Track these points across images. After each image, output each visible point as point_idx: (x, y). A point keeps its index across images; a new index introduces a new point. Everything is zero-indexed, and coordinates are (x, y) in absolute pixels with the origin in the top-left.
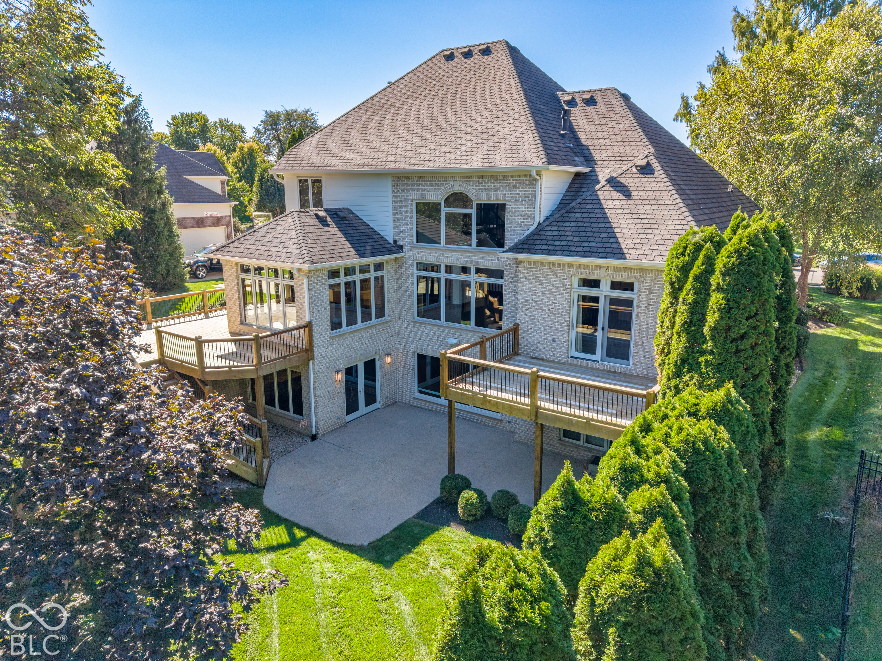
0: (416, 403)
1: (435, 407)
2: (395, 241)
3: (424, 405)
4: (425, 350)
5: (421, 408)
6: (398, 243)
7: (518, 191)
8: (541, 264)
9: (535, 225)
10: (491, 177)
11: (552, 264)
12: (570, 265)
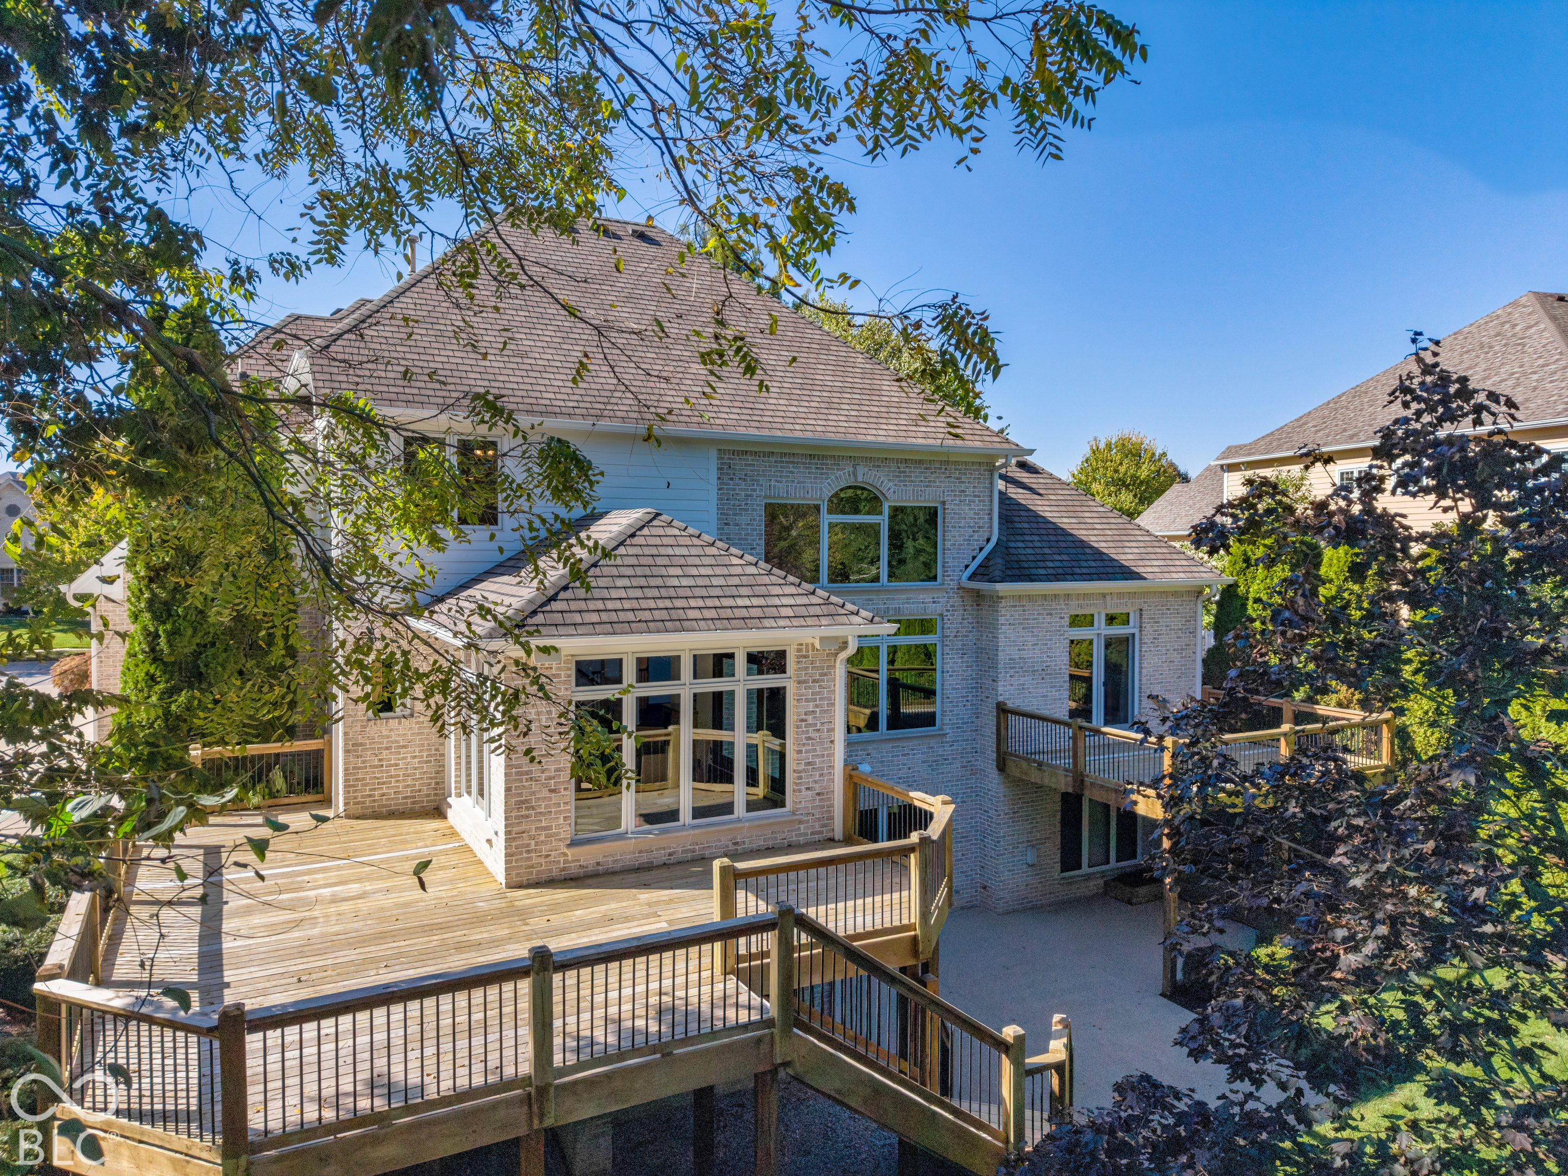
7: (963, 487)
8: (1030, 598)
9: (994, 540)
10: (920, 462)
11: (1045, 597)
12: (1068, 596)
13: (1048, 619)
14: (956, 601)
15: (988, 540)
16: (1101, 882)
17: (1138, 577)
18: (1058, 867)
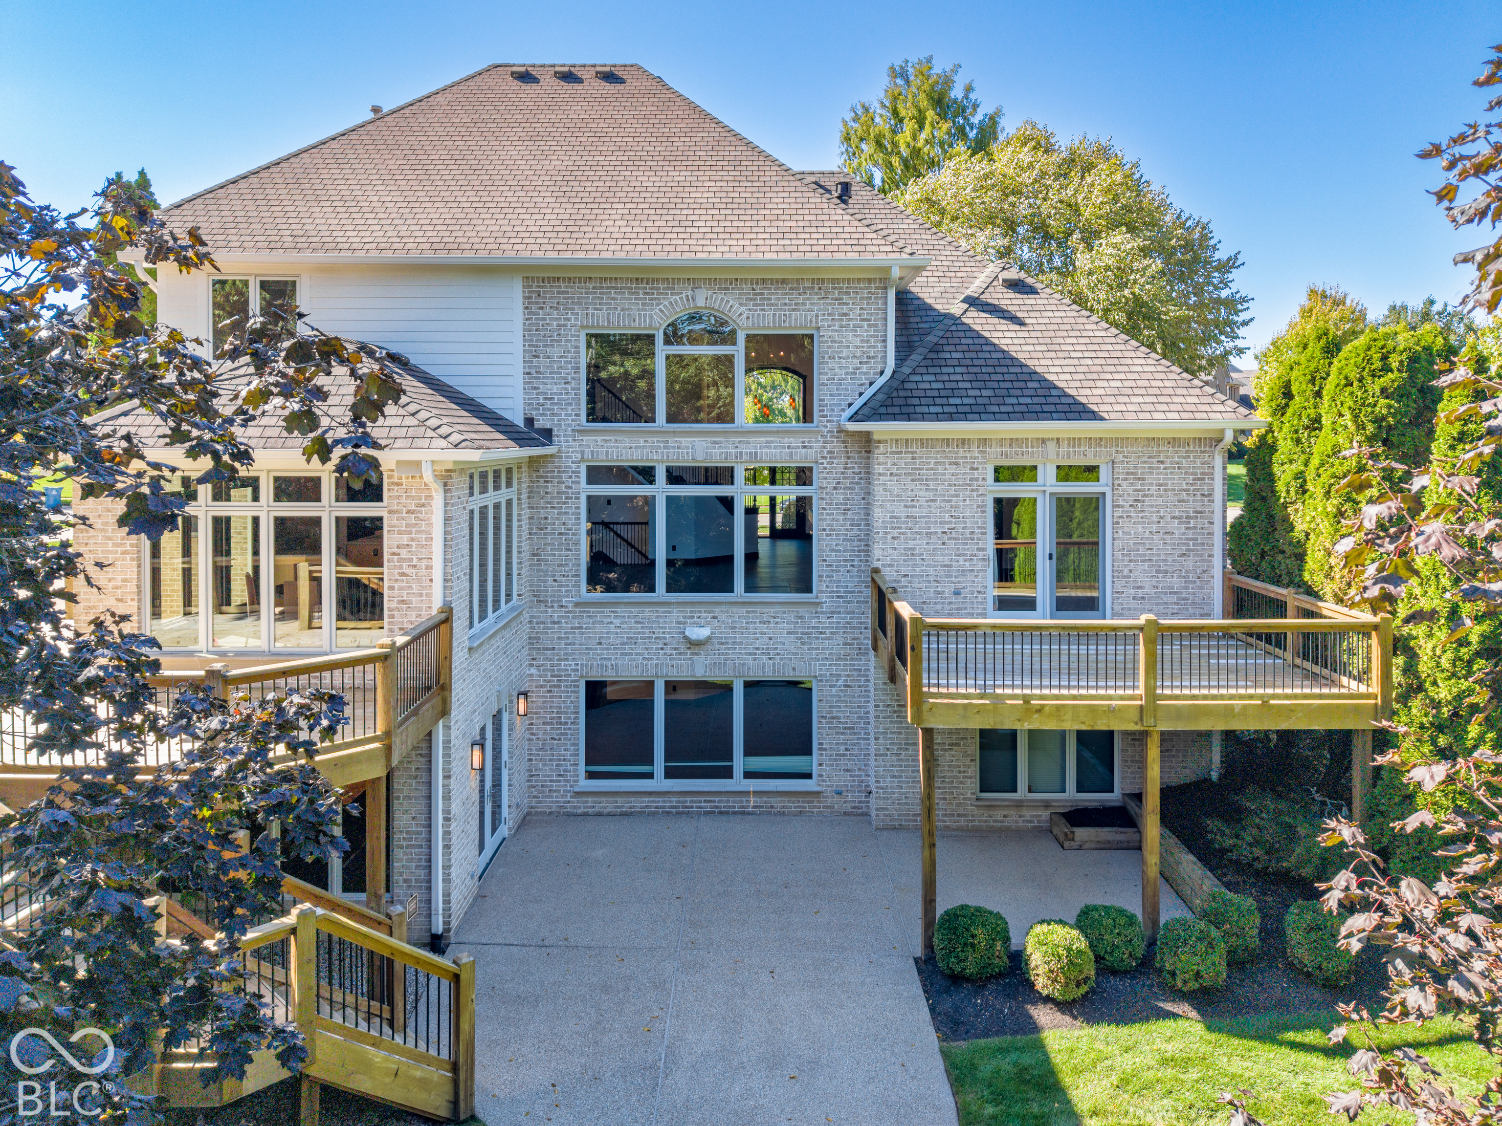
0: (582, 806)
1: (638, 803)
2: (529, 421)
3: (607, 805)
4: (615, 667)
5: (599, 814)
6: (537, 425)
7: (845, 309)
8: (924, 443)
9: (888, 373)
10: (783, 281)
11: (947, 442)
12: (984, 442)
13: (952, 469)
14: (836, 446)
15: (882, 373)
16: (1045, 814)
17: (1095, 416)
18: (973, 784)
